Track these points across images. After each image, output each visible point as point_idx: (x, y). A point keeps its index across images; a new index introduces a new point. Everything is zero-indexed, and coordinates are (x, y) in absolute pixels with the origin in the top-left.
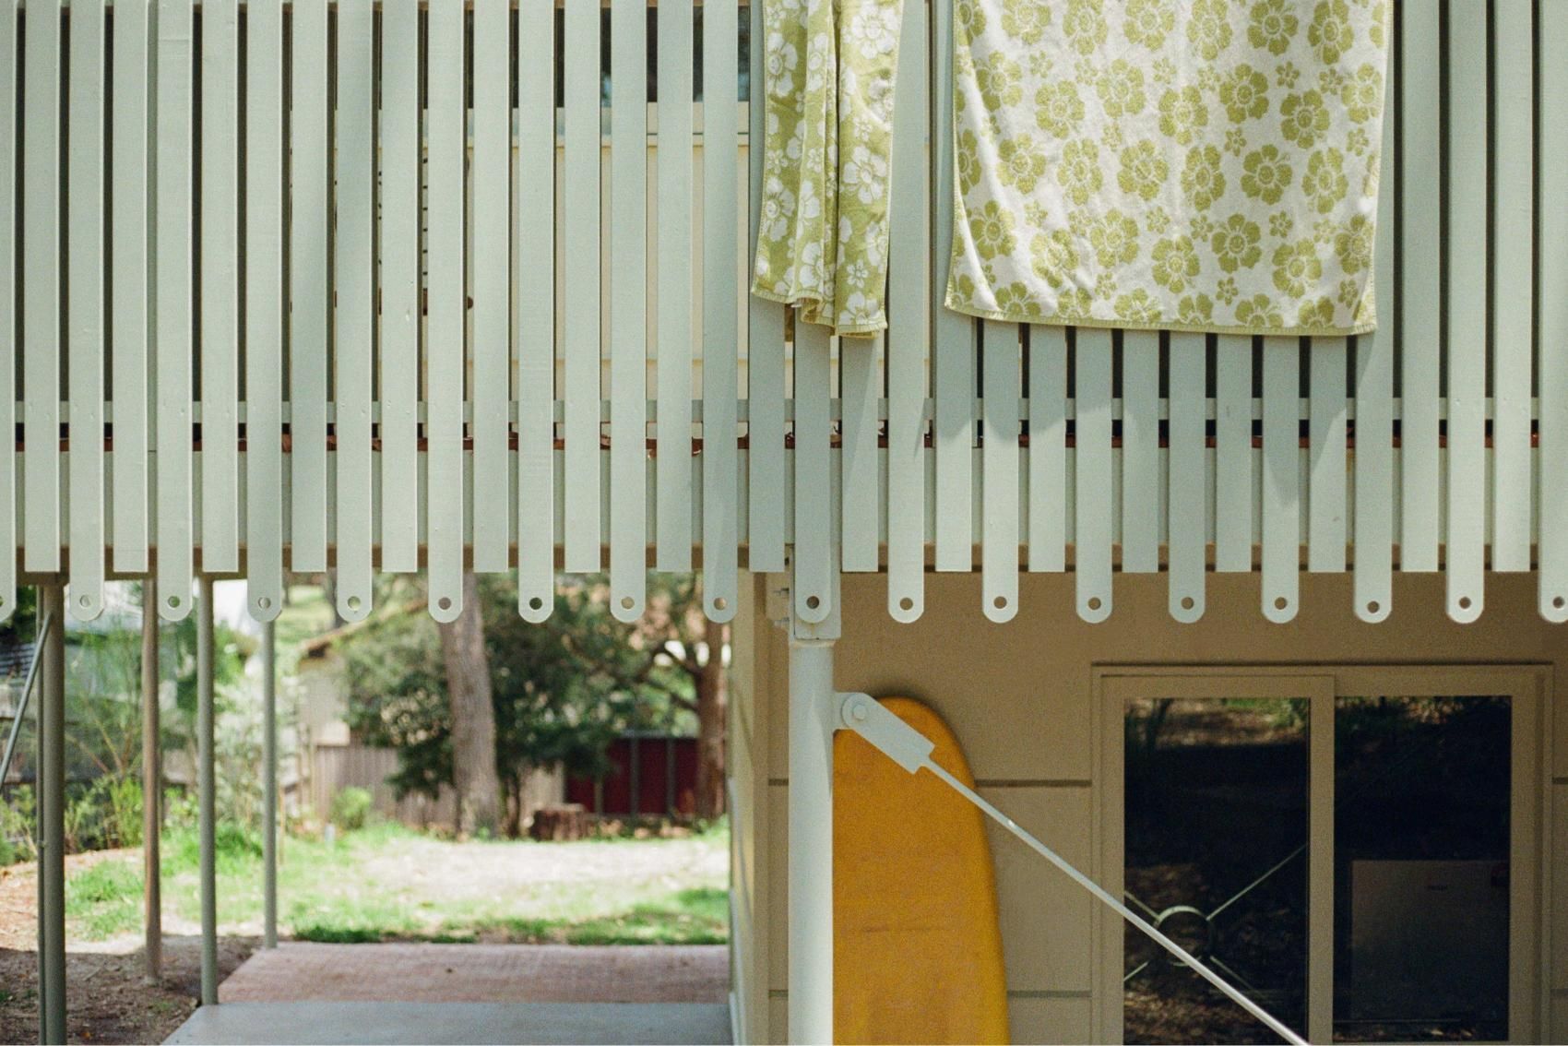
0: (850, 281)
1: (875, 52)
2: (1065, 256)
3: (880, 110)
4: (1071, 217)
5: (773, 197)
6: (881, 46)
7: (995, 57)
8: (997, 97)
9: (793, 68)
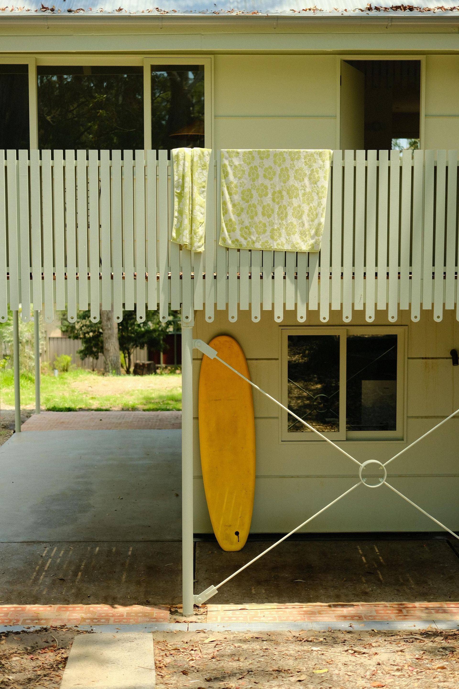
0: (195, 239)
1: (201, 181)
2: (248, 232)
3: (202, 196)
4: (250, 223)
5: (176, 217)
6: (203, 180)
7: (231, 183)
8: (231, 193)
9: (181, 185)
